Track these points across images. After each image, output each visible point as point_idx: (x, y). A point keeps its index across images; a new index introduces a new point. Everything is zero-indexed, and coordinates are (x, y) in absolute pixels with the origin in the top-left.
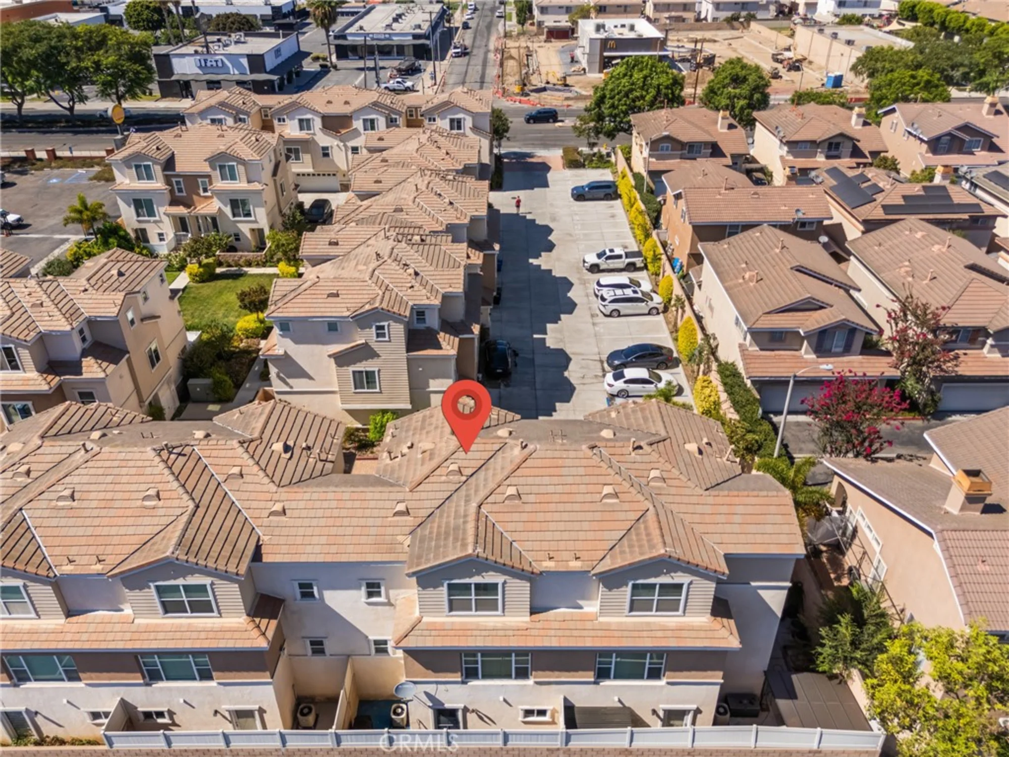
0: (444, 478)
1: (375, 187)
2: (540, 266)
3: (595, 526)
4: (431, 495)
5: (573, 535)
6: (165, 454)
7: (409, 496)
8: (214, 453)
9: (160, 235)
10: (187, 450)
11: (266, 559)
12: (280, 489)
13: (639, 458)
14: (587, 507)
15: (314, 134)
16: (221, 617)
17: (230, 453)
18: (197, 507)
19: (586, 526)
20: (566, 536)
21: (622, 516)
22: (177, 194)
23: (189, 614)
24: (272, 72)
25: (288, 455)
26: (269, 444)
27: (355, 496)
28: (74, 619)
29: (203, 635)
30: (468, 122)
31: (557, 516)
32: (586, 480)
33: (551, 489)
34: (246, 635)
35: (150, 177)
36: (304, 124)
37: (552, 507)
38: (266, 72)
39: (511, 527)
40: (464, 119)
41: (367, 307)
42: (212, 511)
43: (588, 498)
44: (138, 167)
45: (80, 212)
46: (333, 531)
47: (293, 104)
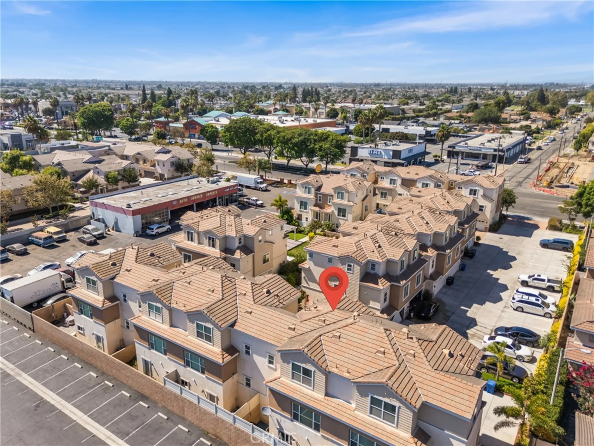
0: (316, 322)
1: (398, 211)
2: (492, 275)
3: (366, 362)
4: (308, 327)
5: (354, 363)
6: (224, 278)
7: (298, 323)
8: (241, 284)
9: (307, 218)
10: (233, 280)
11: (235, 327)
12: (255, 305)
13: (408, 343)
14: (366, 353)
15: (396, 187)
16: (213, 346)
17: (246, 286)
18: (223, 299)
19: (362, 361)
20: (350, 361)
21: (381, 363)
22: (318, 202)
23: (204, 340)
24: (403, 159)
25: (267, 295)
26: (263, 288)
27: (279, 316)
28: (172, 328)
29: (205, 350)
30: (481, 192)
31: (351, 352)
32: (374, 342)
33: (356, 340)
34: (217, 356)
35: (309, 193)
36: (392, 182)
37: (352, 347)
38: (400, 159)
39: (329, 349)
40: (479, 190)
41: (346, 254)
42: (227, 303)
43: (370, 350)
44: (306, 188)
45: (277, 202)
46: (263, 326)
47: (390, 171)
